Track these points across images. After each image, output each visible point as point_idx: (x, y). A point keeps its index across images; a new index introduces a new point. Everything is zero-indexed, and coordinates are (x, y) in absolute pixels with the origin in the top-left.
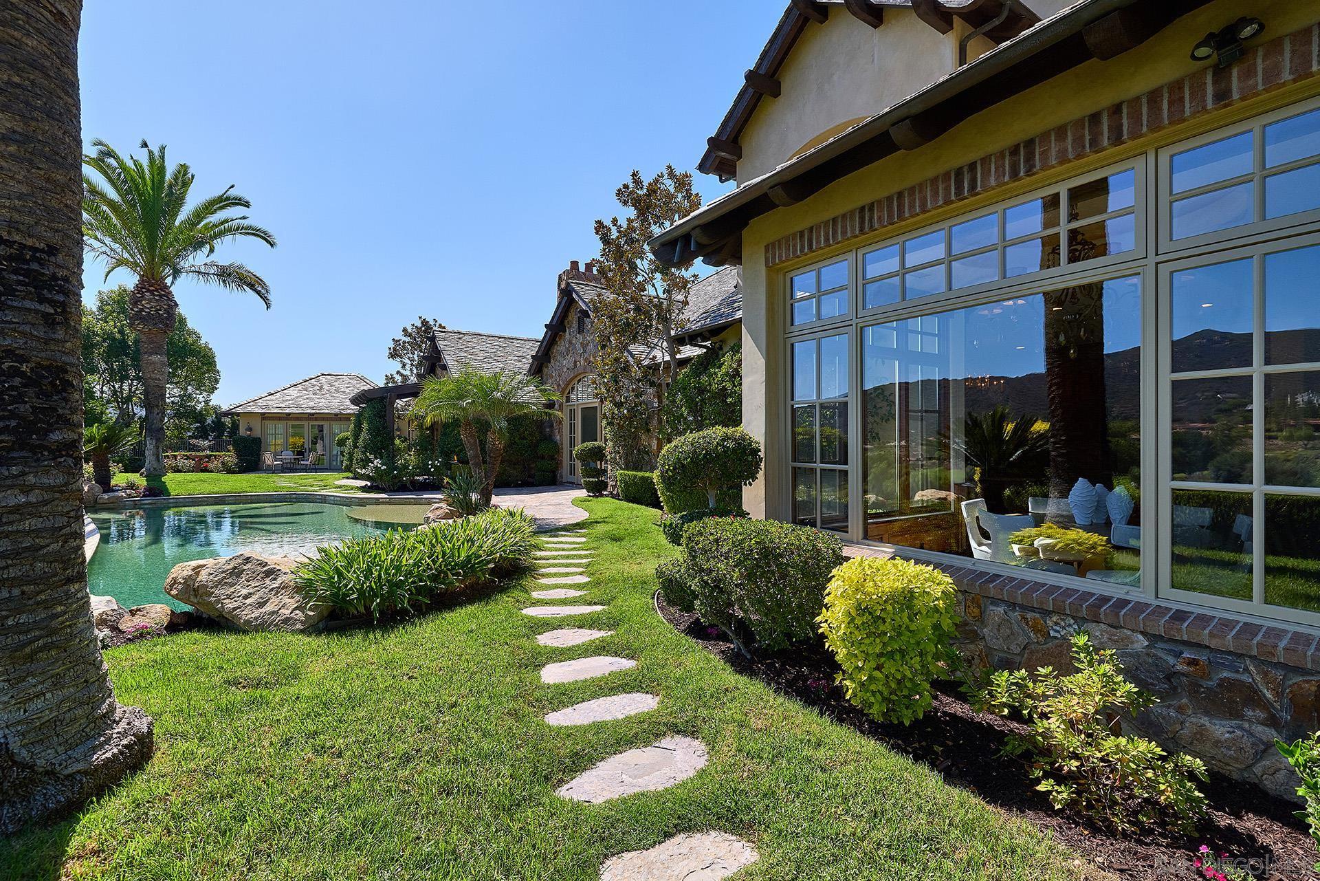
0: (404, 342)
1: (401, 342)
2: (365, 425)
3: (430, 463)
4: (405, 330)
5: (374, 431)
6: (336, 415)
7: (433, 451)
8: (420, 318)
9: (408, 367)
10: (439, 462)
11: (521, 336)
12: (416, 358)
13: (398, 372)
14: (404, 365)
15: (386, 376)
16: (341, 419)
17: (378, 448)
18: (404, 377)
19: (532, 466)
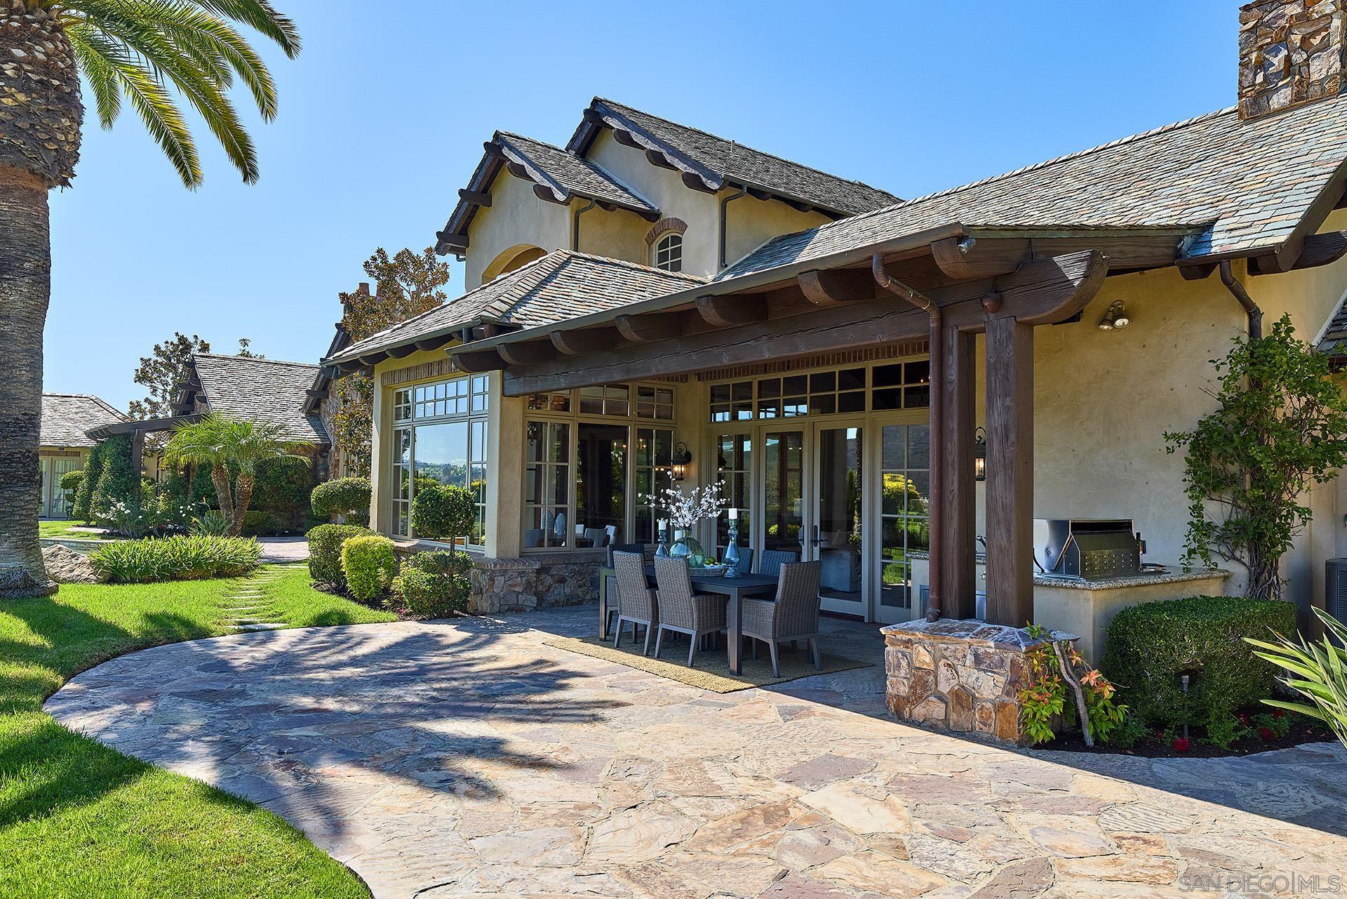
0: (156, 362)
1: (152, 362)
2: (107, 465)
3: (181, 507)
4: (157, 348)
5: (118, 472)
6: (62, 448)
7: (186, 493)
8: (177, 334)
9: (159, 392)
10: (192, 507)
11: (301, 362)
12: (170, 382)
13: (147, 400)
14: (154, 390)
15: (131, 403)
16: (67, 454)
17: (121, 490)
18: (155, 406)
19: (303, 513)
